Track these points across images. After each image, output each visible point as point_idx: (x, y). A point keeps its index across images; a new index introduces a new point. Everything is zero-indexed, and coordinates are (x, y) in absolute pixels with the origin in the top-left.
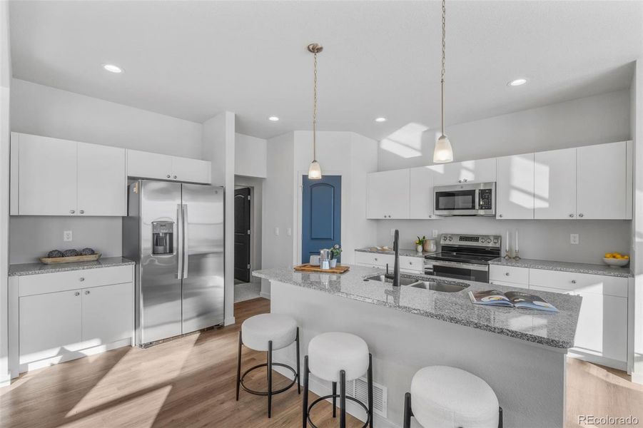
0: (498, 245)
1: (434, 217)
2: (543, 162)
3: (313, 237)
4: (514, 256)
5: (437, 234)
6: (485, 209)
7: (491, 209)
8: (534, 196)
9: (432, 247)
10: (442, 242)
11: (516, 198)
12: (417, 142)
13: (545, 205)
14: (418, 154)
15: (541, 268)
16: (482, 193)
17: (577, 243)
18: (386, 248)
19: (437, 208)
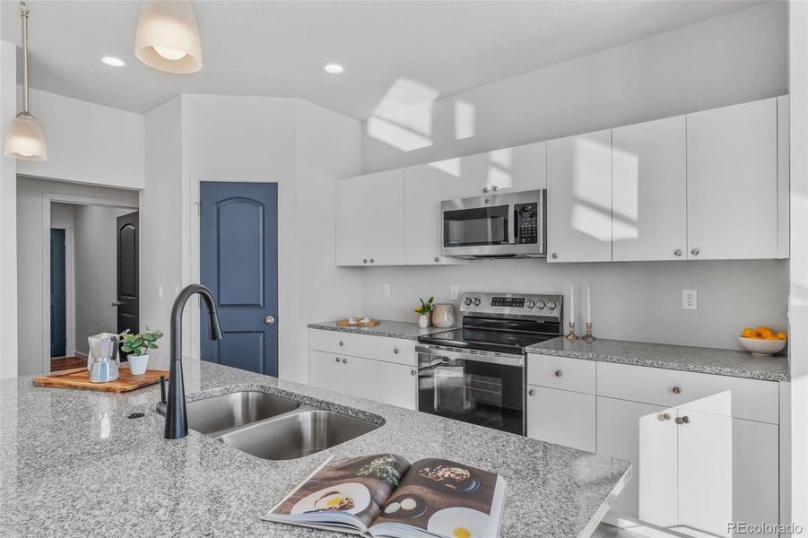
0: (556, 314)
1: (444, 261)
2: (626, 147)
3: (221, 302)
4: (585, 334)
5: (457, 292)
6: (527, 242)
7: (536, 242)
8: (612, 214)
9: (444, 319)
10: (463, 308)
11: (586, 221)
12: (423, 120)
13: (630, 232)
14: (426, 143)
15: (618, 361)
16: (521, 210)
17: (694, 307)
19: (447, 242)
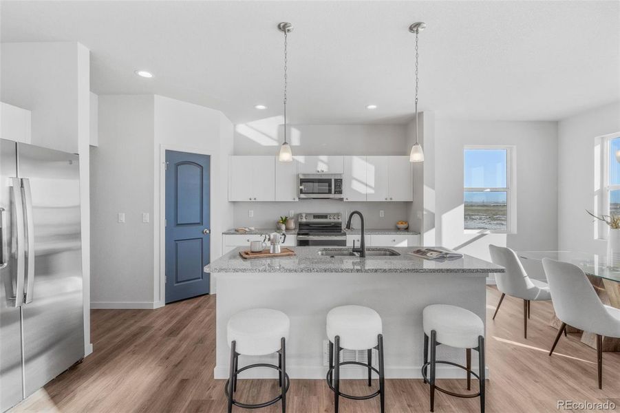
0: (340, 221)
1: (297, 200)
2: (372, 163)
3: (179, 223)
5: (293, 213)
6: (338, 193)
7: (341, 193)
8: (366, 185)
9: (292, 225)
10: (300, 220)
11: (356, 186)
14: (276, 144)
17: (383, 216)
18: (253, 228)
19: (301, 192)
